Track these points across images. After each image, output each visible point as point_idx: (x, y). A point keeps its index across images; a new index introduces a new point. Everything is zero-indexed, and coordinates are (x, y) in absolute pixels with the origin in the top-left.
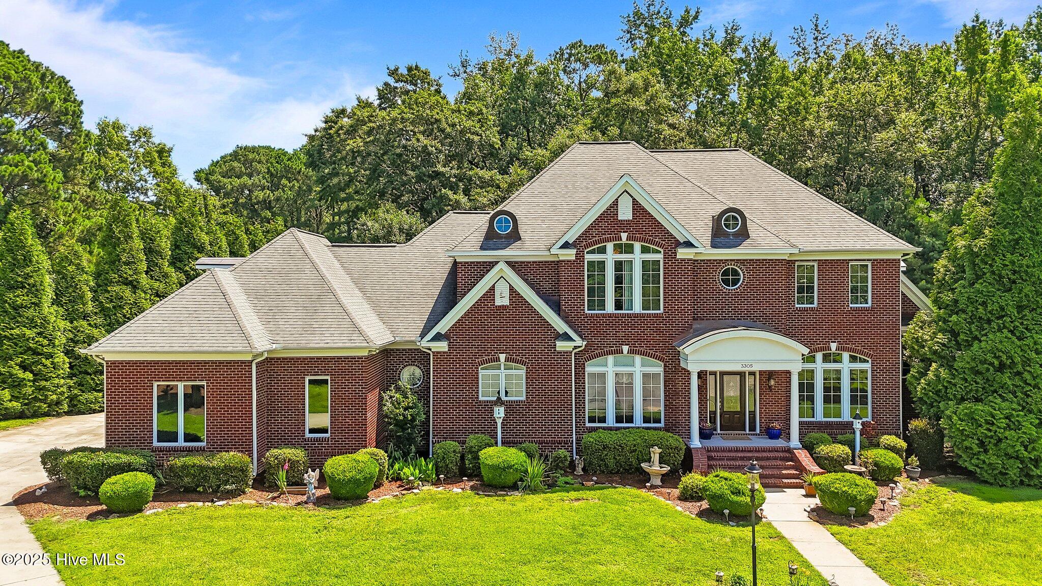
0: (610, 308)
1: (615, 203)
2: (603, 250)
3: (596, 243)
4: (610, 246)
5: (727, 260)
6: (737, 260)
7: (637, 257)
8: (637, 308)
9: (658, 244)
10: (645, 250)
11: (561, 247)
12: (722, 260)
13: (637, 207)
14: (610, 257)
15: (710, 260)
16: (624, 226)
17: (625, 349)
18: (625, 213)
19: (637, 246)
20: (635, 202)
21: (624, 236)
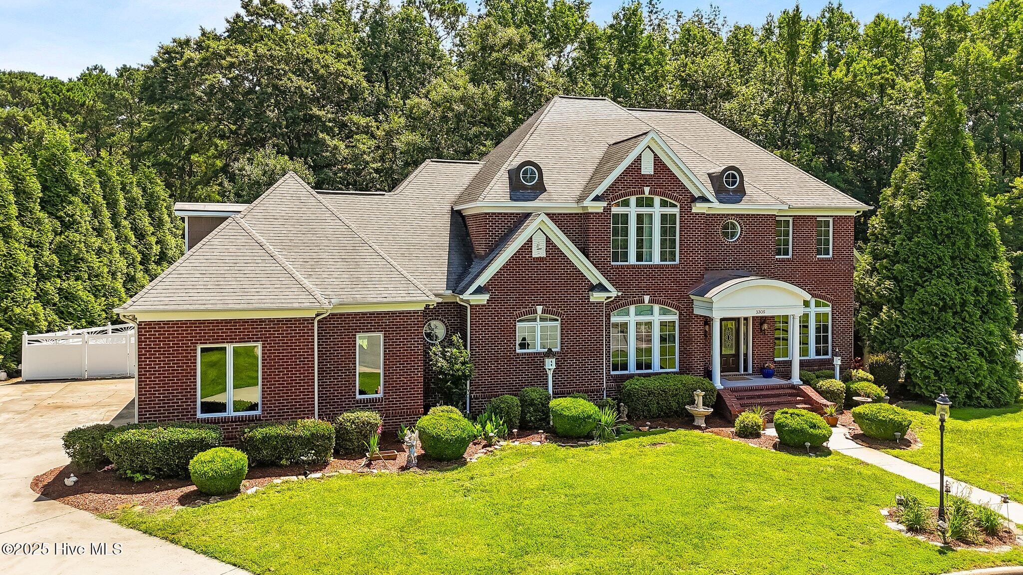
0: (632, 260)
1: (639, 159)
2: (626, 204)
3: (621, 196)
4: (633, 200)
5: (728, 215)
6: (737, 215)
7: (657, 211)
8: (656, 260)
9: (676, 199)
10: (664, 204)
11: (593, 200)
12: (724, 215)
13: (658, 162)
14: (633, 211)
15: (715, 215)
16: (645, 180)
17: (647, 298)
18: (647, 168)
19: (657, 200)
20: (657, 159)
21: (647, 190)
